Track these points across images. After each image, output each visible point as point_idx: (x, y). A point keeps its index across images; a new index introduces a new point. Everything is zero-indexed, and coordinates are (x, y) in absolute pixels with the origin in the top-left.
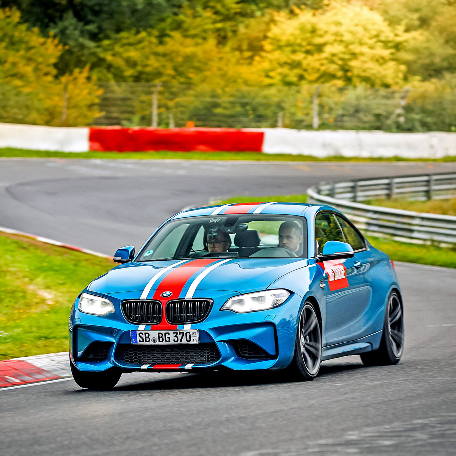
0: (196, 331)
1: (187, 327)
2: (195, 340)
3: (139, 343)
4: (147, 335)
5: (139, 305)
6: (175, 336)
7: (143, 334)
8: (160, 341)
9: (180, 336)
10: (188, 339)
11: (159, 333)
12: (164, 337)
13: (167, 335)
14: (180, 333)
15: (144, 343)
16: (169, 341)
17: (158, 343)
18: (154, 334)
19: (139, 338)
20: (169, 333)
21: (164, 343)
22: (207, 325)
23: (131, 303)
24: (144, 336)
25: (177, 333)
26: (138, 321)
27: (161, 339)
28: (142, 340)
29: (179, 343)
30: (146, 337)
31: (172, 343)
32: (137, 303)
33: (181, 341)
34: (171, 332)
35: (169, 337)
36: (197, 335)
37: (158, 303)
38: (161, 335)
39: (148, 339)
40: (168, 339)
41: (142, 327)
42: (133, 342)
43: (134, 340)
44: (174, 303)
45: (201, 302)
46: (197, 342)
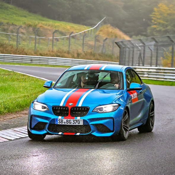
0: (82, 120)
1: (79, 118)
2: (81, 123)
3: (58, 123)
4: (62, 121)
5: (59, 108)
7: (60, 120)
8: (67, 123)
9: (75, 122)
10: (79, 123)
12: (69, 122)
13: (70, 121)
14: (75, 120)
15: (61, 124)
16: (71, 123)
17: (66, 124)
18: (65, 120)
21: (69, 124)
22: (86, 118)
23: (56, 107)
25: (74, 120)
26: (58, 115)
28: (60, 122)
29: (75, 124)
31: (72, 124)
32: (58, 107)
33: (76, 124)
34: (72, 120)
36: (82, 122)
37: (67, 108)
38: (67, 121)
40: (70, 123)
41: (60, 117)
42: (56, 123)
43: (56, 122)
44: (74, 108)
45: (84, 108)
46: (82, 124)
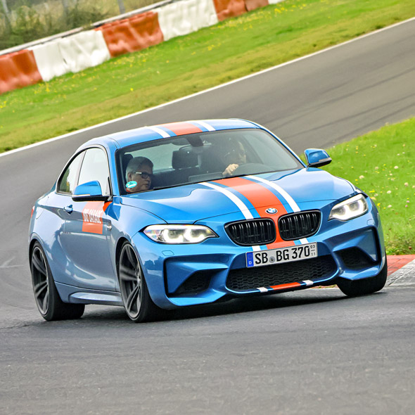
0: (315, 244)
1: (304, 241)
2: (314, 254)
3: (255, 265)
4: (265, 255)
5: (248, 226)
6: (295, 252)
7: (259, 255)
8: (278, 260)
9: (298, 252)
10: (307, 254)
11: (277, 252)
12: (282, 255)
13: (286, 253)
14: (299, 248)
15: (261, 264)
16: (288, 258)
17: (276, 262)
18: (271, 254)
19: (255, 260)
20: (288, 251)
21: (283, 261)
23: (237, 225)
24: (261, 257)
25: (296, 249)
27: (279, 258)
28: (258, 261)
29: (298, 259)
30: (263, 258)
31: (291, 260)
32: (244, 224)
33: (300, 257)
34: (290, 249)
35: (288, 255)
36: (316, 248)
37: (268, 221)
38: (279, 253)
39: (265, 260)
40: (286, 257)
41: (256, 249)
42: (249, 265)
43: (250, 263)
44: (286, 218)
45: (311, 214)
46: (316, 256)
